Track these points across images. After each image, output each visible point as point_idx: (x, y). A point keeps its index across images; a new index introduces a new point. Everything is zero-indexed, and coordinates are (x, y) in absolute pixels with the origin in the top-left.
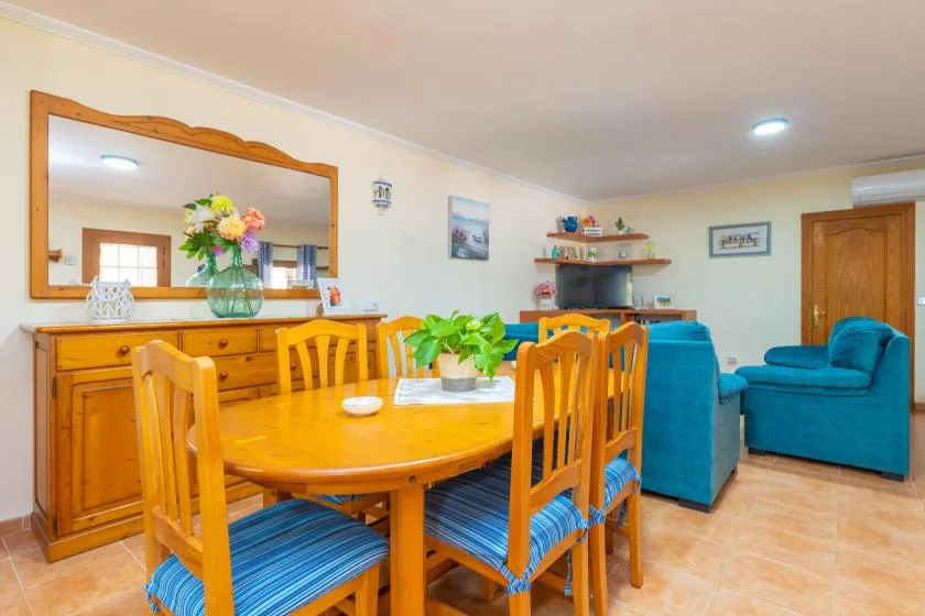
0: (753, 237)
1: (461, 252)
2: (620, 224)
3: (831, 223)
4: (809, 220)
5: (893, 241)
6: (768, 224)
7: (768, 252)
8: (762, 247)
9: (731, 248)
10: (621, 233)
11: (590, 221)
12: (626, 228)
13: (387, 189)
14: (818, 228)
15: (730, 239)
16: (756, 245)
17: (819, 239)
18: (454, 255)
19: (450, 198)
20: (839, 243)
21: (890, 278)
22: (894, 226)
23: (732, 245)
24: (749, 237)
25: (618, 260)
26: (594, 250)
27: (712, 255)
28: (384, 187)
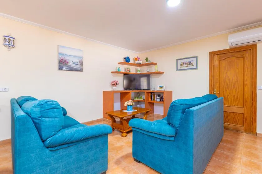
0: (191, 62)
1: (64, 68)
2: (147, 60)
3: (221, 55)
4: (213, 54)
5: (247, 62)
6: (197, 57)
7: (197, 68)
8: (195, 67)
9: (184, 67)
10: (147, 63)
11: (138, 59)
12: (149, 61)
13: (13, 40)
14: (216, 58)
15: (184, 64)
16: (192, 65)
17: (216, 63)
18: (60, 68)
19: (58, 46)
20: (224, 63)
21: (246, 78)
22: (247, 55)
23: (185, 66)
24: (190, 62)
25: (147, 72)
26: (139, 69)
27: (177, 70)
28: (12, 39)
